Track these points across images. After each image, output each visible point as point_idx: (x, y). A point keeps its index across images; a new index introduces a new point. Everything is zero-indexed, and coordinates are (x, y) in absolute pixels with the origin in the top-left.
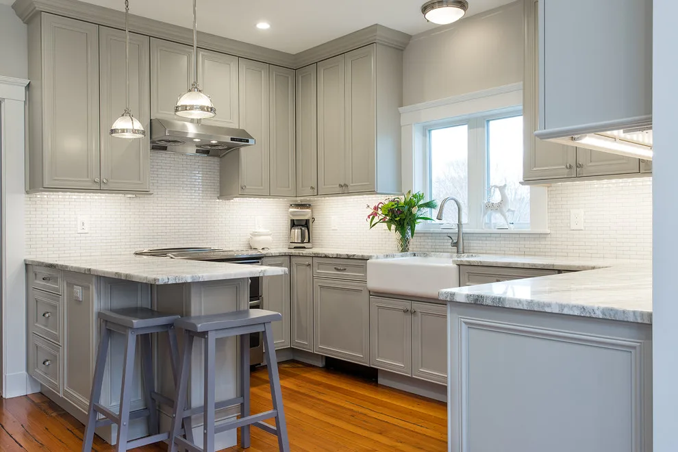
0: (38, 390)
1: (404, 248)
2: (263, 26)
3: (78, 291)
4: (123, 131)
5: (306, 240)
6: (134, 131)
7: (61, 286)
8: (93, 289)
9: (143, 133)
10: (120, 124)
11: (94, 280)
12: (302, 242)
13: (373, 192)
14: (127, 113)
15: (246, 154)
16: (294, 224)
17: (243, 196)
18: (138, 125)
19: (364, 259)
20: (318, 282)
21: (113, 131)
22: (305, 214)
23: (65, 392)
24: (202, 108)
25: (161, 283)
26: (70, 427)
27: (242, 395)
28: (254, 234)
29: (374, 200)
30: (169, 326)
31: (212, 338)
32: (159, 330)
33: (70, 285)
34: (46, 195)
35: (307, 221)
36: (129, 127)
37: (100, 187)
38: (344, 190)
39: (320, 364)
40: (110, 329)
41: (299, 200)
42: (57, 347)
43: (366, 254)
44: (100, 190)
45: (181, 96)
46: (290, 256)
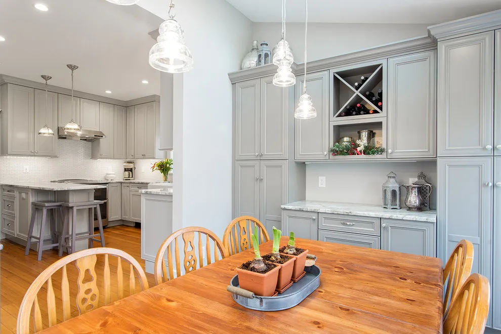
0: (4, 238)
1: (166, 180)
2: (108, 92)
3: (24, 195)
4: (44, 133)
5: (131, 176)
6: (49, 134)
7: (16, 194)
8: (30, 194)
9: (53, 134)
10: (42, 131)
11: (30, 190)
12: (129, 177)
13: (154, 158)
14: (46, 126)
15: (102, 141)
16: (126, 170)
17: (101, 158)
18: (51, 131)
19: (147, 184)
20: (132, 193)
21: (40, 133)
22: (131, 166)
23: (17, 235)
24: (75, 129)
25: (55, 190)
26: (20, 248)
27: (90, 231)
28: (107, 174)
29: (153, 161)
30: (60, 206)
31: (75, 209)
32: (56, 208)
33: (20, 193)
34: (8, 157)
35: (131, 169)
36: (47, 132)
37: (33, 154)
38: (144, 157)
39: (133, 225)
40: (37, 208)
41: (128, 160)
42: (13, 218)
43: (148, 182)
44: (35, 156)
45: (66, 124)
46: (121, 183)
